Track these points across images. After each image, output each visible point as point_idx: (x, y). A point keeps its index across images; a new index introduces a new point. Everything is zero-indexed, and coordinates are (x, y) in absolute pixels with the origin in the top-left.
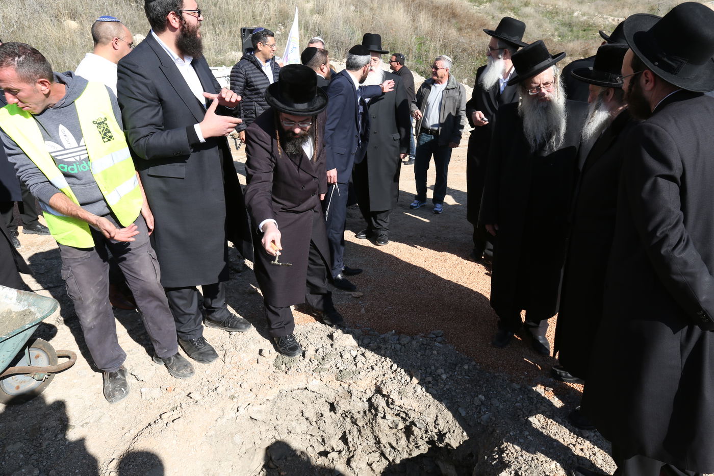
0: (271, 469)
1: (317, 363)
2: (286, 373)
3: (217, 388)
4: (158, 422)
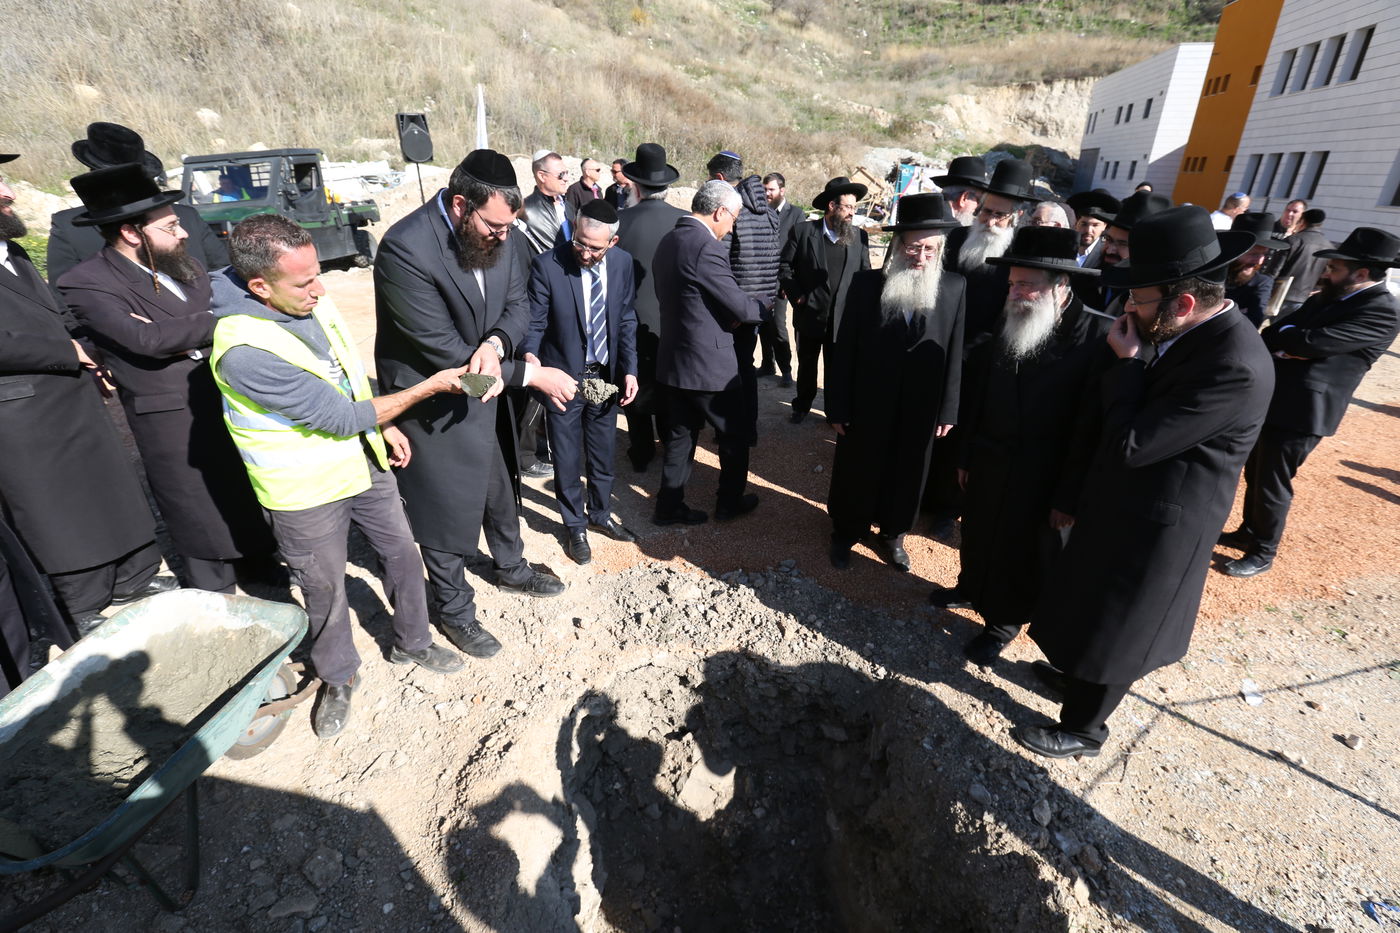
0: (608, 765)
1: (658, 628)
2: (622, 648)
3: (541, 687)
4: (486, 754)
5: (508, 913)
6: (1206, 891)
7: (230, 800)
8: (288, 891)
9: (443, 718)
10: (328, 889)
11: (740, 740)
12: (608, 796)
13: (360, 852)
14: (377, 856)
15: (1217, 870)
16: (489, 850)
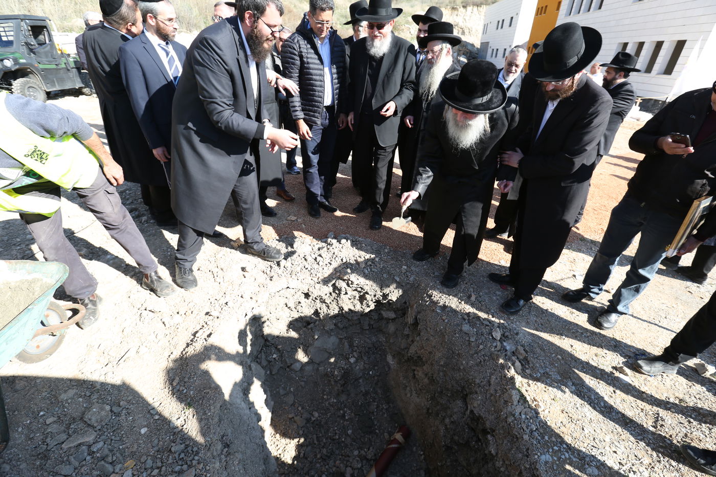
0: (268, 346)
2: (271, 280)
3: (226, 303)
4: (196, 340)
5: (220, 422)
6: (570, 359)
7: (28, 388)
8: (74, 432)
9: (167, 325)
10: (103, 427)
11: (339, 325)
12: (270, 362)
13: (121, 403)
14: (133, 404)
15: (574, 350)
16: (204, 390)
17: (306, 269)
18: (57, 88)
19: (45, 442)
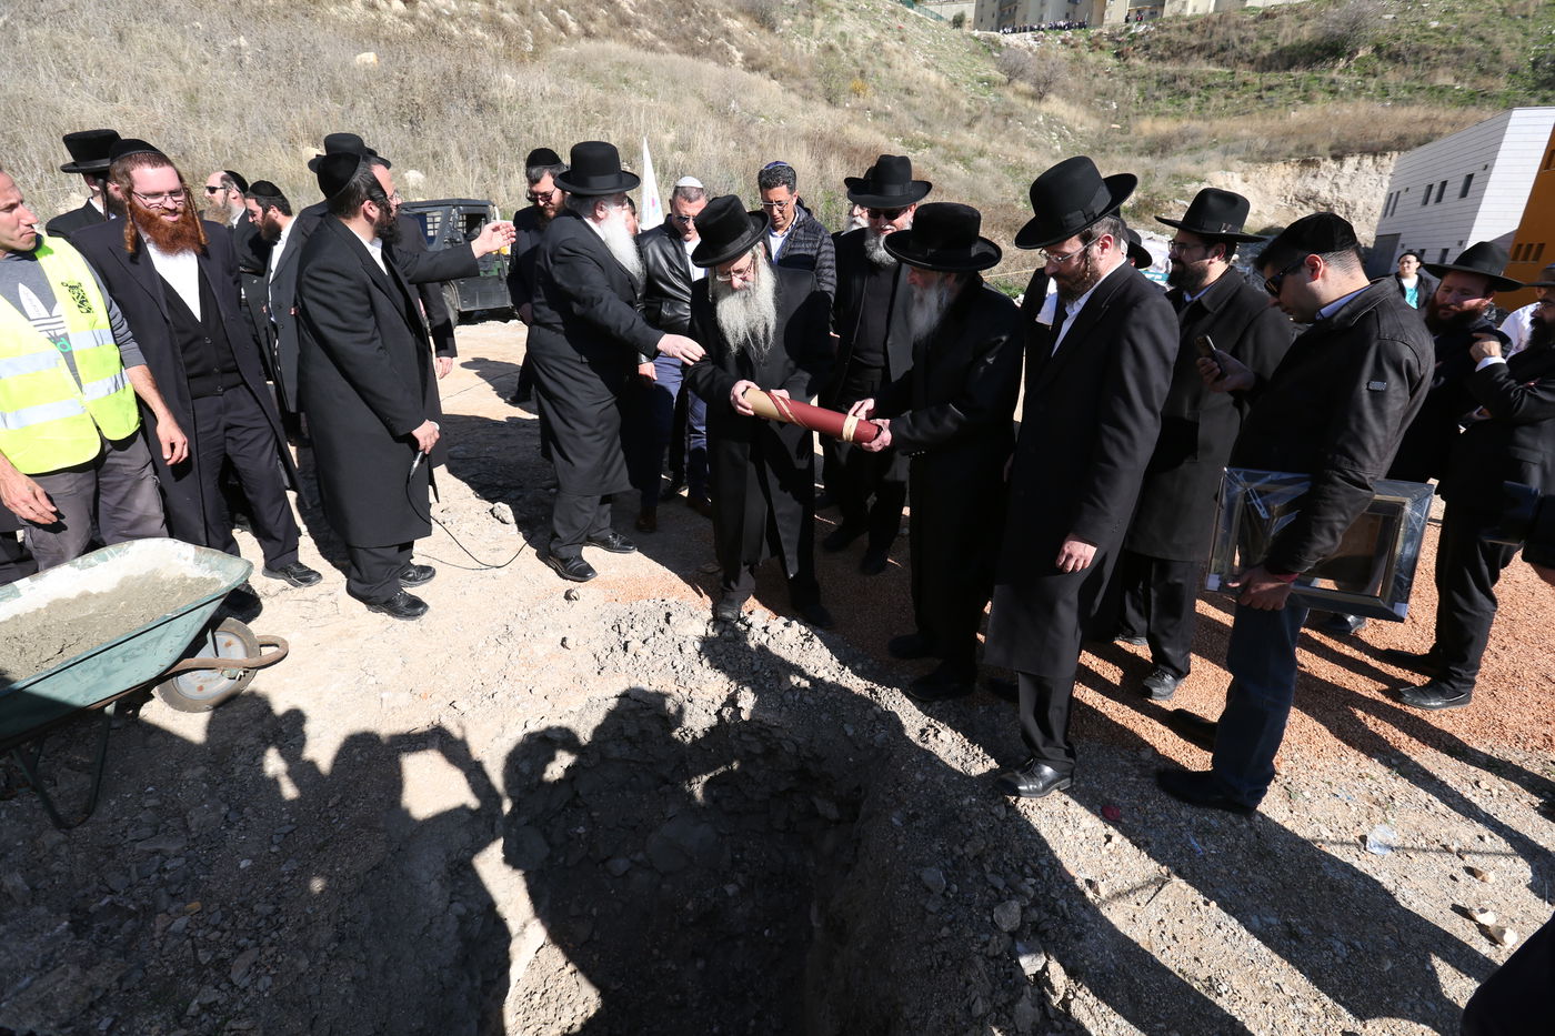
2: (599, 673)
10: (200, 836)
13: (246, 810)
17: (675, 667)
18: (477, 307)
19: (125, 832)
